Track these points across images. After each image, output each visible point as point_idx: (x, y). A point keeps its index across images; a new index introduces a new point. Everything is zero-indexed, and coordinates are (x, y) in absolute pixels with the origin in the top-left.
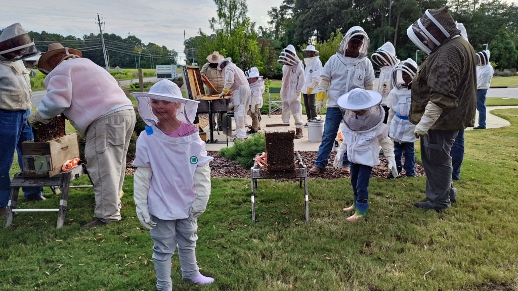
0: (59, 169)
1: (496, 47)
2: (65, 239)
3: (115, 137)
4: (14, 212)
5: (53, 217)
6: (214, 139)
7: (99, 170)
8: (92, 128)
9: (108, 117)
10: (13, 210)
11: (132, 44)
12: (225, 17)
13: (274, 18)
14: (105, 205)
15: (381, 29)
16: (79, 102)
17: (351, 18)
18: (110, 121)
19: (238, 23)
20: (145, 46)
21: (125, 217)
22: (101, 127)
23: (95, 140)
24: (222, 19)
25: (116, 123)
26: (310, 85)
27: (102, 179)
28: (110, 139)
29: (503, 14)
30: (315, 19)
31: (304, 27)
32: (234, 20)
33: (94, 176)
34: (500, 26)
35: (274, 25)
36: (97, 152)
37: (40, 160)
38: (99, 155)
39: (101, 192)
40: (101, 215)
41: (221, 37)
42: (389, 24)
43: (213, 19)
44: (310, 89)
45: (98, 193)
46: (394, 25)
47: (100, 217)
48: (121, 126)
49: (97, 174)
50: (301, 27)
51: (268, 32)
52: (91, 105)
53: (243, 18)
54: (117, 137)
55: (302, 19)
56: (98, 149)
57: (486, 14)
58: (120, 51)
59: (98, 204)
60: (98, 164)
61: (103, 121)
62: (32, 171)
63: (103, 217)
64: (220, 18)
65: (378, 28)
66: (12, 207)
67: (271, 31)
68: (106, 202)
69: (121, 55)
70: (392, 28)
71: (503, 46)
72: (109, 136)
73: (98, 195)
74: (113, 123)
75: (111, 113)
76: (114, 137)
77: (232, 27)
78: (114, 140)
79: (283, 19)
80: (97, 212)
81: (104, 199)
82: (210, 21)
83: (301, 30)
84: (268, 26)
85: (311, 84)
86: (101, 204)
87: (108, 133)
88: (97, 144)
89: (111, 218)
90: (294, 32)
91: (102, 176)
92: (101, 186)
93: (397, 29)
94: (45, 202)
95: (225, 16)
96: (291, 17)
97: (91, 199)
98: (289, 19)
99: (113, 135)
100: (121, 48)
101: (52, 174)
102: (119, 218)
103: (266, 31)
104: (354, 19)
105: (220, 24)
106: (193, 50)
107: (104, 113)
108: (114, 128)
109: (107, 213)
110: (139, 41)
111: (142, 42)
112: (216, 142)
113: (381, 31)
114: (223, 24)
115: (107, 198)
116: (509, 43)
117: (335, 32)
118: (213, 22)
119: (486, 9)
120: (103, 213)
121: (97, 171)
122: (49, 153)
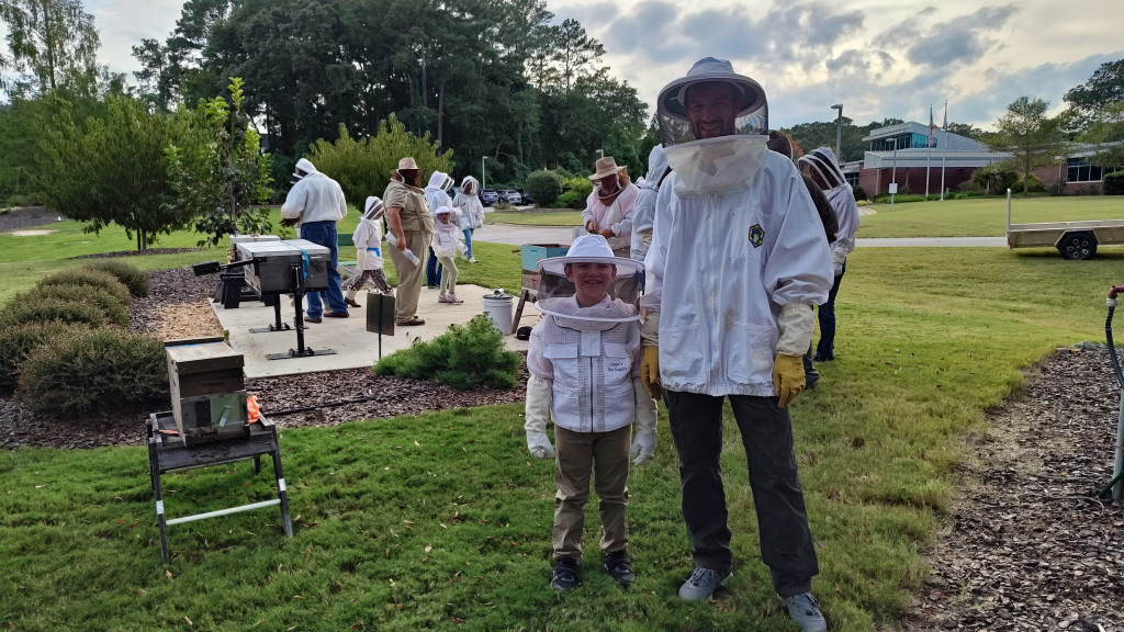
12: (32, 55)
13: (150, 66)
29: (613, 99)
35: (154, 82)
42: (425, 102)
46: (433, 103)
57: (588, 96)
77: (59, 81)
84: (135, 82)
93: (441, 113)
96: (197, 66)
98: (195, 70)
104: (354, 86)
113: (412, 116)
114: (29, 71)
119: (586, 86)
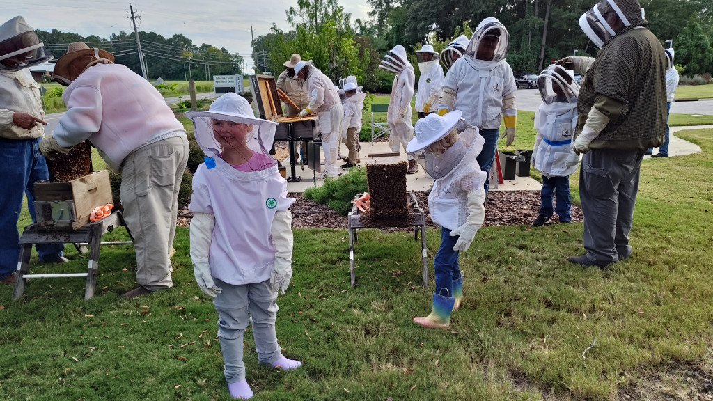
0: (86, 219)
1: (684, 44)
2: (97, 313)
3: (162, 174)
4: (25, 279)
5: (79, 285)
6: (297, 176)
7: (140, 219)
8: (129, 162)
9: (152, 146)
10: (24, 276)
11: (179, 46)
12: (308, 7)
13: (376, 8)
14: (151, 268)
15: (525, 21)
16: (112, 125)
17: (484, 6)
18: (154, 152)
19: (326, 14)
20: (197, 49)
21: (179, 283)
22: (142, 161)
23: (135, 178)
24: (304, 10)
25: (162, 155)
26: (428, 100)
27: (145, 232)
28: (155, 177)
30: (433, 8)
31: (419, 18)
32: (321, 10)
33: (134, 228)
34: (689, 14)
35: (376, 17)
36: (137, 195)
37: (58, 208)
38: (140, 199)
39: (145, 250)
40: (146, 280)
41: (304, 35)
42: (537, 14)
43: (292, 10)
44: (428, 105)
45: (140, 251)
46: (542, 15)
47: (143, 284)
48: (169, 159)
49: (138, 225)
50: (415, 19)
51: (368, 27)
52: (128, 130)
53: (333, 8)
54: (165, 174)
55: (415, 8)
56: (139, 191)
58: (162, 56)
59: (141, 266)
60: (139, 212)
61: (144, 152)
62: (50, 222)
63: (148, 283)
64: (301, 8)
65: (521, 20)
66: (24, 272)
67: (372, 26)
68: (152, 264)
69: (165, 61)
70: (540, 20)
71: (693, 43)
72: (153, 173)
73: (140, 254)
74: (158, 154)
75: (155, 141)
76: (160, 174)
77: (319, 21)
78: (160, 178)
79: (388, 8)
80: (140, 276)
81: (149, 258)
82: (287, 12)
83: (414, 23)
84: (368, 19)
85: (429, 98)
86: (145, 266)
87: (152, 168)
88: (138, 184)
89: (159, 284)
90: (404, 26)
91: (145, 228)
92: (144, 242)
93: (547, 20)
94: (67, 264)
95: (308, 5)
96: (399, 5)
97: (130, 260)
98: (398, 8)
99: (158, 172)
100: (164, 52)
101: (77, 225)
102: (170, 285)
103: (365, 26)
104: (488, 7)
105: (301, 16)
106: (265, 53)
107: (146, 141)
108: (160, 162)
109: (154, 278)
110: (188, 42)
111: (193, 44)
112: (300, 180)
113: (526, 24)
114: (306, 16)
115: (152, 257)
116: (701, 39)
117: (461, 26)
118: (291, 13)
120: (148, 278)
121: (138, 222)
122: (72, 198)
